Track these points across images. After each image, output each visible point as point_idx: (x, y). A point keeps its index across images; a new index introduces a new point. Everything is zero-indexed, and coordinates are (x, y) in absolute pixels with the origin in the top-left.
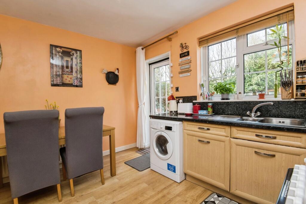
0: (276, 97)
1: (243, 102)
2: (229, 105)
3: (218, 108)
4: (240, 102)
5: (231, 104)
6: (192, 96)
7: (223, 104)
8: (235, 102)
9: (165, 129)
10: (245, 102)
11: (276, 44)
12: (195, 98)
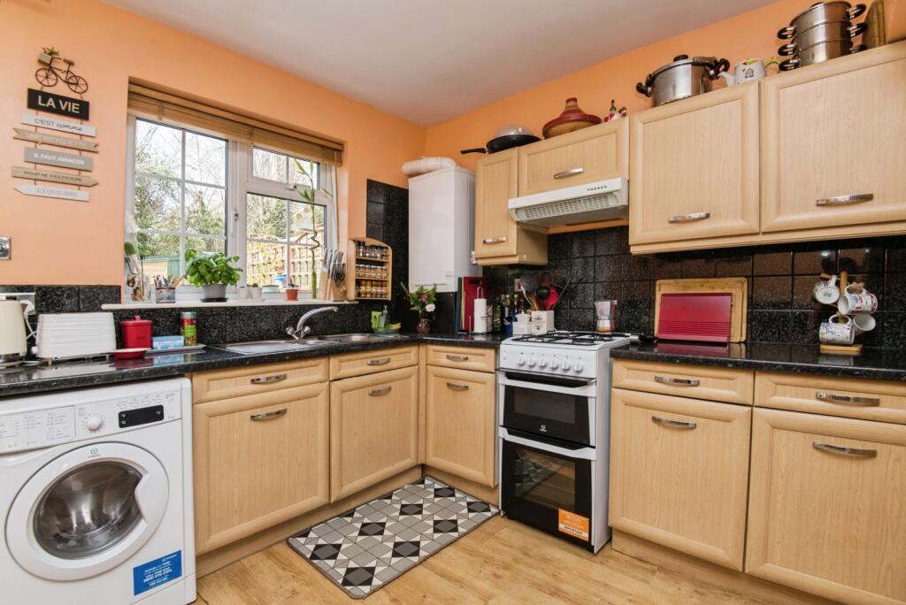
0: (315, 297)
1: (268, 307)
2: (236, 315)
3: (204, 327)
4: (263, 306)
5: (240, 314)
6: (96, 287)
7: (219, 314)
8: (251, 307)
9: (121, 426)
10: (273, 306)
11: (306, 196)
12: (111, 292)
